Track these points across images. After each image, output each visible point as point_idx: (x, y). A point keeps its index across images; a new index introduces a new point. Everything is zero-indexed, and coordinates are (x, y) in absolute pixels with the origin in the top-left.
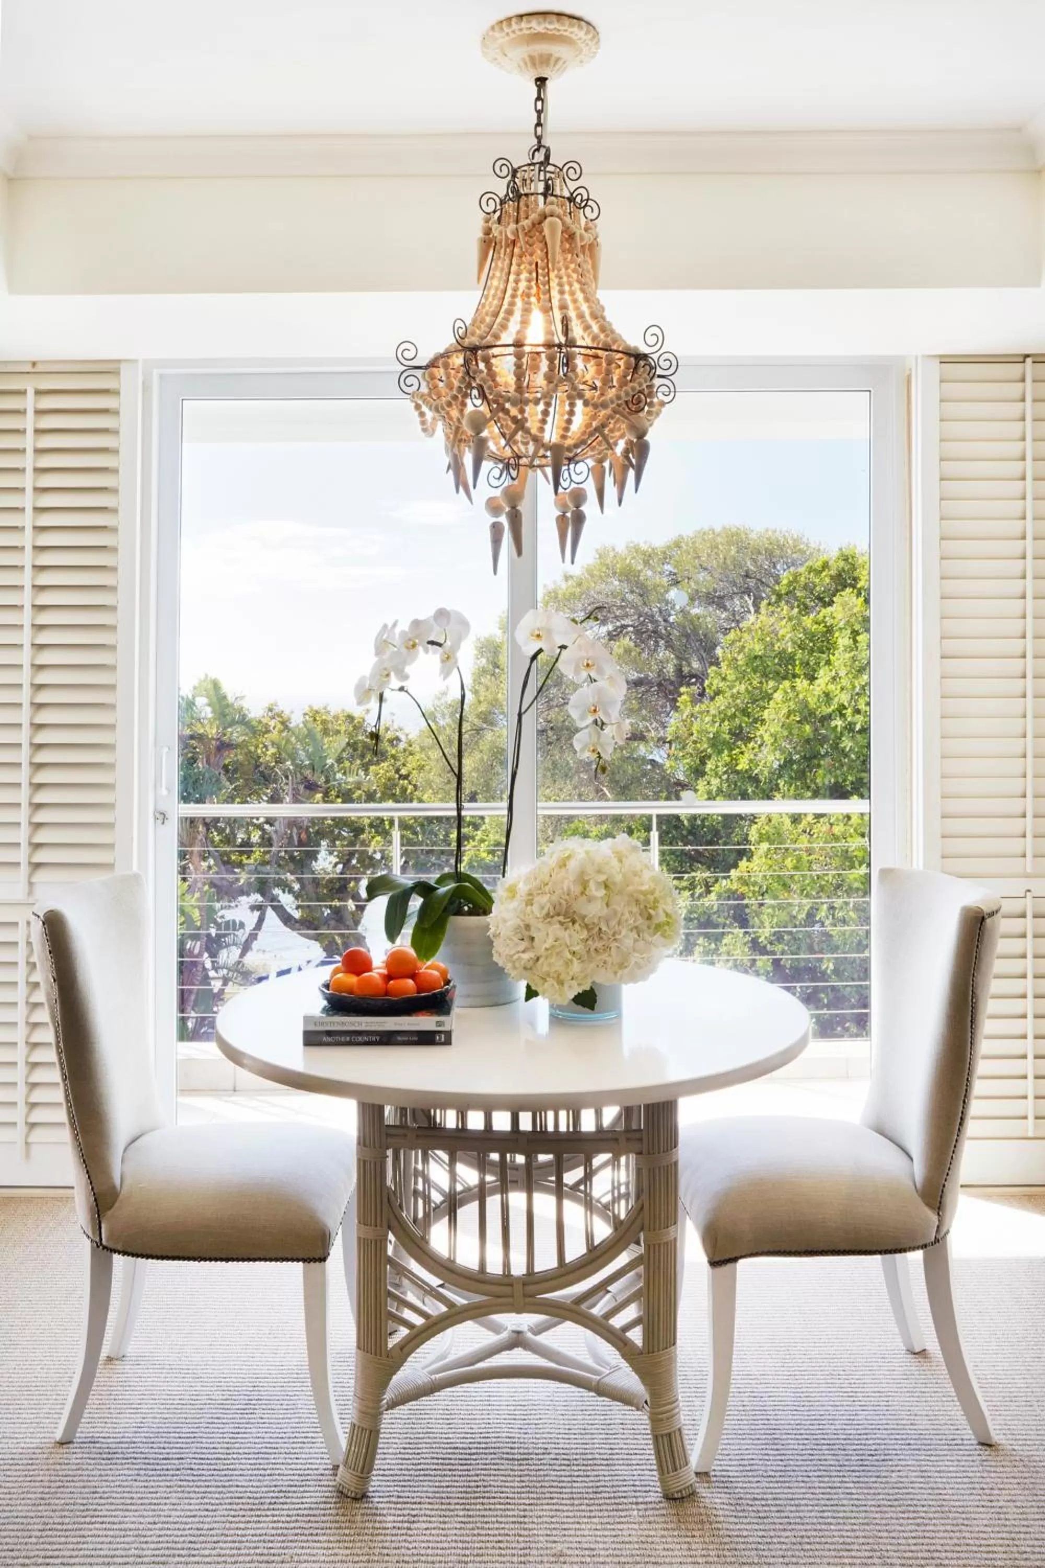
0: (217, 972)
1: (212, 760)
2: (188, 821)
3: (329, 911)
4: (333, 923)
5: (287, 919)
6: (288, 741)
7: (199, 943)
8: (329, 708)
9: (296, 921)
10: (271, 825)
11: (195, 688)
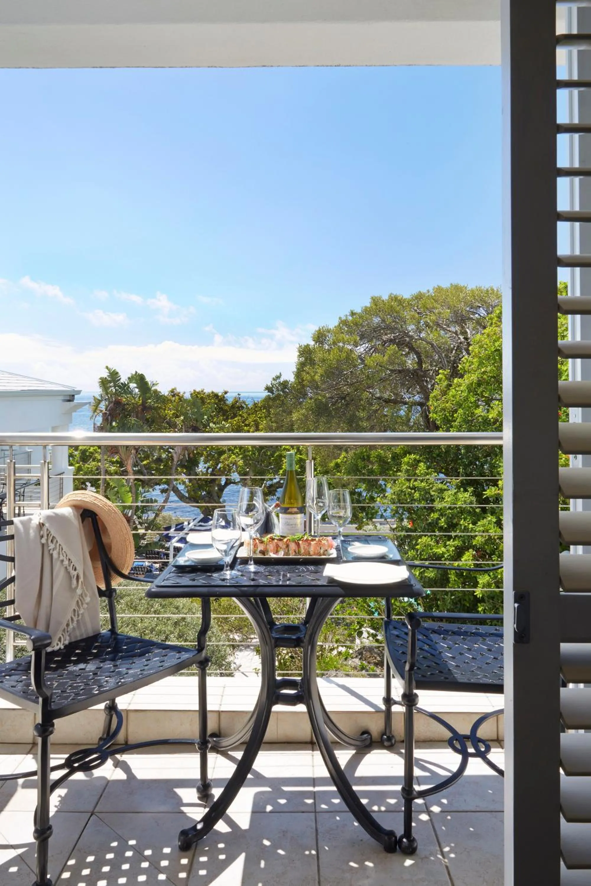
0: (141, 526)
1: (139, 415)
2: (125, 447)
3: (205, 493)
4: (207, 499)
5: (181, 497)
6: (182, 407)
7: (131, 511)
8: (204, 391)
9: (187, 498)
10: (173, 449)
11: (129, 378)
